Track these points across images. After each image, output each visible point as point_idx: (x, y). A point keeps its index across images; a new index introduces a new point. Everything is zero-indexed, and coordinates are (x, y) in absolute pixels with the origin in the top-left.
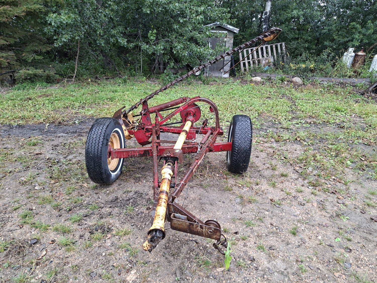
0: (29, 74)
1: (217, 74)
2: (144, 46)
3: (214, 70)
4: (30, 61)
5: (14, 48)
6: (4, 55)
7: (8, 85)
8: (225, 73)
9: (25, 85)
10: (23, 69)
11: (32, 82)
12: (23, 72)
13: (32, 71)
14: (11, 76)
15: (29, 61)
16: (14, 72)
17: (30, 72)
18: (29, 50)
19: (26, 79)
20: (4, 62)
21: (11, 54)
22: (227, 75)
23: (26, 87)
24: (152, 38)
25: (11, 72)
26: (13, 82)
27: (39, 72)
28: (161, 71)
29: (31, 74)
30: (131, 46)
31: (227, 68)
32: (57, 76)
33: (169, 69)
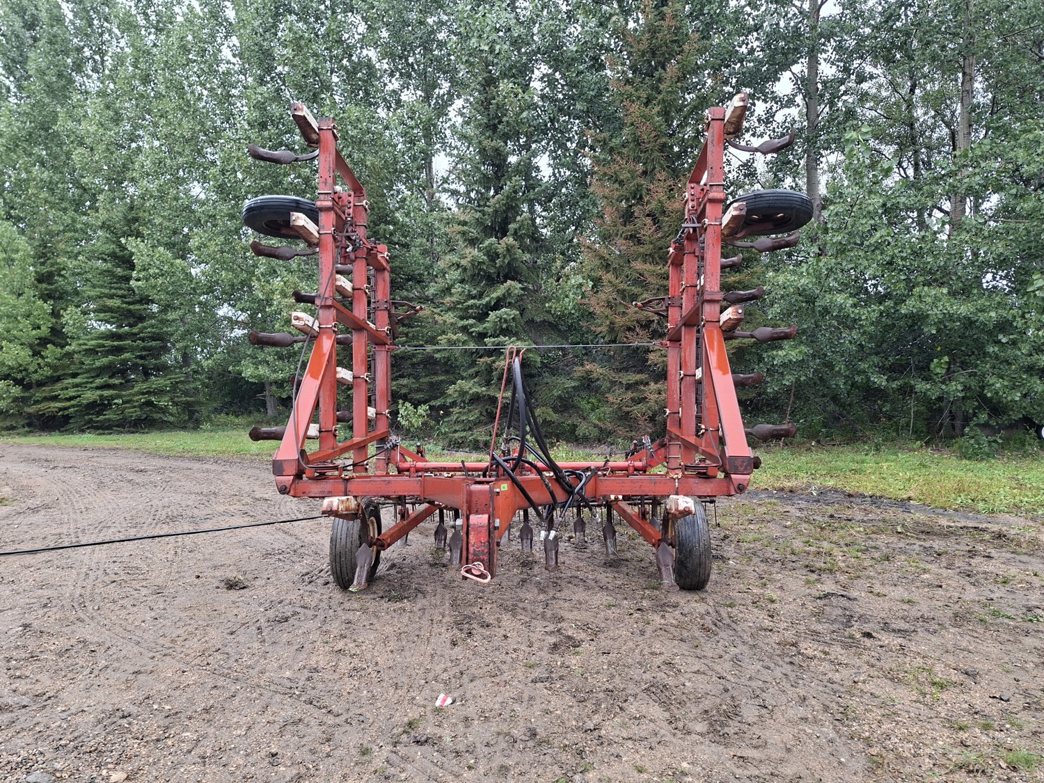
2: (921, 386)
24: (938, 370)
30: (894, 386)
33: (976, 425)
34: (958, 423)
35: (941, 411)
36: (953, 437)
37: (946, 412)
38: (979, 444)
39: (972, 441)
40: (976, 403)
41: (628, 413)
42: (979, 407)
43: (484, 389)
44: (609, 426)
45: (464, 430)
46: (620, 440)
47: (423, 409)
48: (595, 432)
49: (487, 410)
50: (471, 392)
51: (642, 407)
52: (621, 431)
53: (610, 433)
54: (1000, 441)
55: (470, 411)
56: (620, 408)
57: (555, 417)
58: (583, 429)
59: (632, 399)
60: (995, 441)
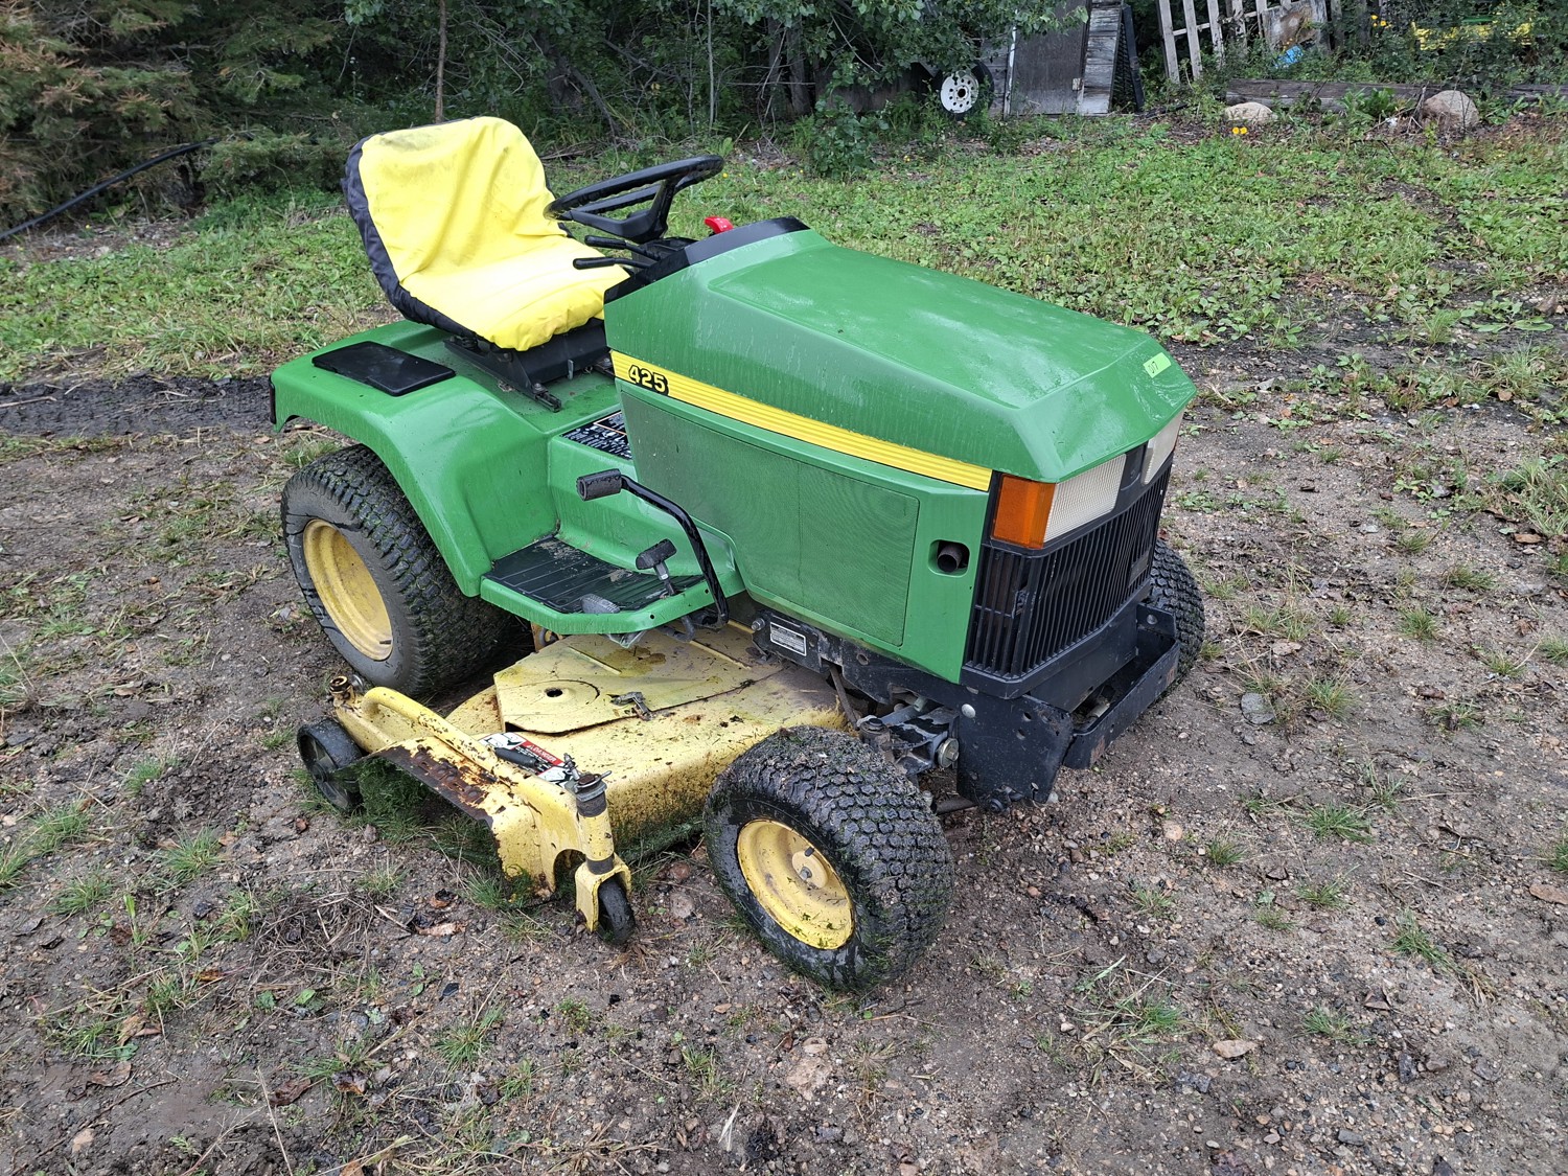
0: (252, 158)
1: (1054, 104)
3: (1037, 81)
4: (251, 99)
5: (183, 45)
6: (149, 77)
7: (175, 208)
8: (1091, 90)
9: (240, 203)
10: (229, 137)
11: (270, 190)
12: (228, 149)
13: (261, 142)
14: (183, 170)
15: (247, 100)
16: (193, 150)
17: (257, 147)
18: (246, 50)
19: (242, 180)
20: (153, 111)
21: (176, 70)
22: (1098, 105)
23: (244, 213)
25: (182, 153)
26: (196, 196)
27: (293, 143)
28: (797, 104)
29: (262, 157)
31: (1100, 69)
33: (837, 91)
34: (797, 84)
35: (764, 56)
36: (789, 119)
37: (775, 64)
38: (844, 136)
39: (832, 132)
40: (832, 35)
42: (839, 40)
54: (884, 126)
60: (875, 128)
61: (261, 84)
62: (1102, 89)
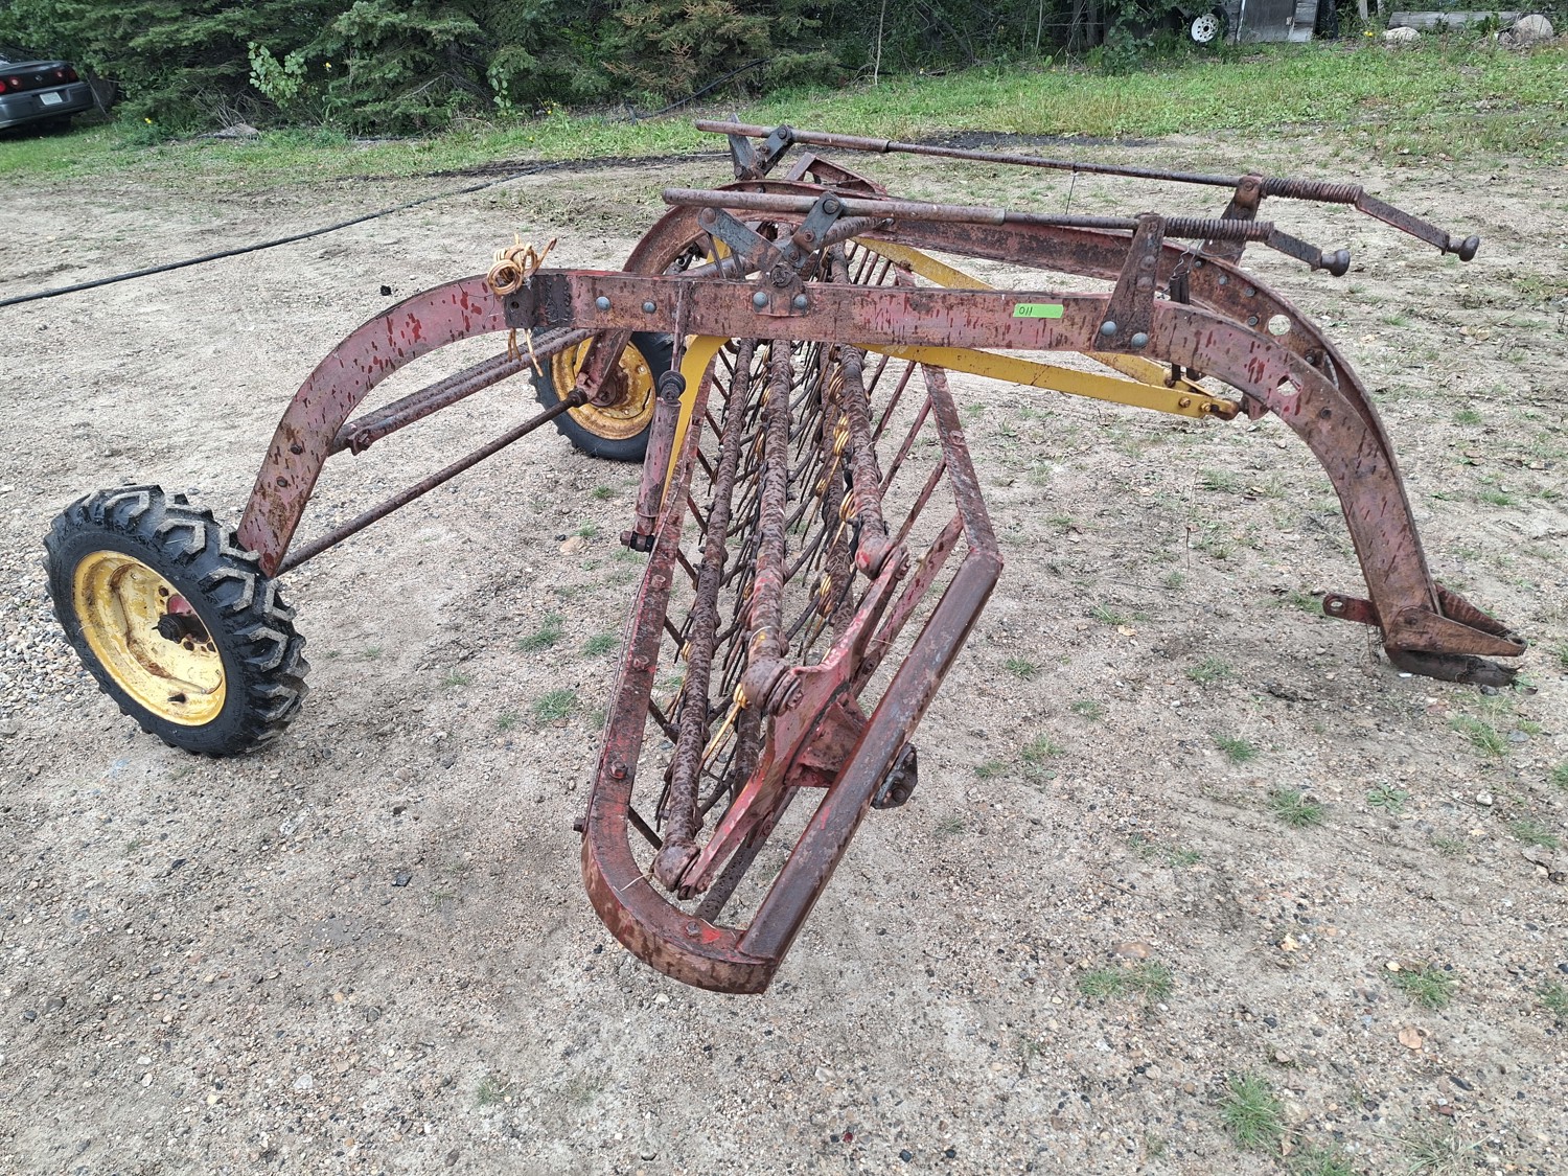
1: (1270, 35)
3: (1260, 21)
4: (793, 34)
8: (1299, 25)
9: (787, 90)
10: (780, 55)
11: (800, 84)
12: (780, 61)
14: (756, 73)
15: (791, 34)
16: (762, 62)
19: (787, 78)
22: (1304, 36)
23: (788, 96)
25: (756, 64)
28: (1090, 39)
31: (1307, 10)
32: (841, 72)
33: (1123, 23)
34: (1091, 25)
36: (1086, 48)
37: (1079, 11)
38: (1125, 50)
39: (1118, 48)
41: (655, 43)
43: (403, 16)
44: (626, 70)
45: (379, 100)
46: (646, 94)
47: (294, 61)
48: (604, 84)
49: (413, 57)
50: (381, 23)
51: (677, 31)
52: (648, 77)
53: (627, 83)
54: (1151, 44)
55: (382, 63)
56: (643, 36)
57: (531, 62)
58: (583, 78)
59: (661, 19)
60: (1146, 45)
61: (799, 25)
62: (1308, 24)
